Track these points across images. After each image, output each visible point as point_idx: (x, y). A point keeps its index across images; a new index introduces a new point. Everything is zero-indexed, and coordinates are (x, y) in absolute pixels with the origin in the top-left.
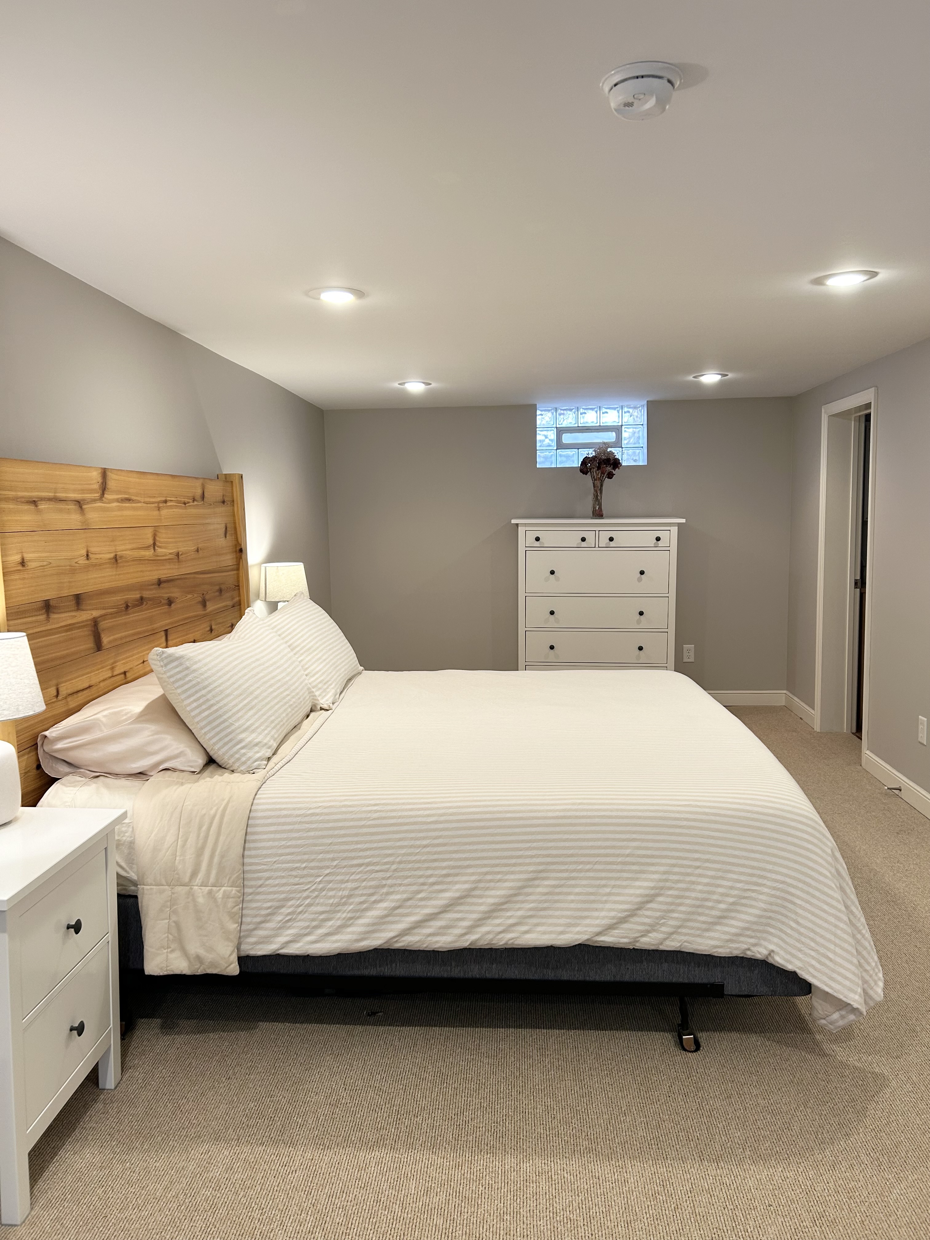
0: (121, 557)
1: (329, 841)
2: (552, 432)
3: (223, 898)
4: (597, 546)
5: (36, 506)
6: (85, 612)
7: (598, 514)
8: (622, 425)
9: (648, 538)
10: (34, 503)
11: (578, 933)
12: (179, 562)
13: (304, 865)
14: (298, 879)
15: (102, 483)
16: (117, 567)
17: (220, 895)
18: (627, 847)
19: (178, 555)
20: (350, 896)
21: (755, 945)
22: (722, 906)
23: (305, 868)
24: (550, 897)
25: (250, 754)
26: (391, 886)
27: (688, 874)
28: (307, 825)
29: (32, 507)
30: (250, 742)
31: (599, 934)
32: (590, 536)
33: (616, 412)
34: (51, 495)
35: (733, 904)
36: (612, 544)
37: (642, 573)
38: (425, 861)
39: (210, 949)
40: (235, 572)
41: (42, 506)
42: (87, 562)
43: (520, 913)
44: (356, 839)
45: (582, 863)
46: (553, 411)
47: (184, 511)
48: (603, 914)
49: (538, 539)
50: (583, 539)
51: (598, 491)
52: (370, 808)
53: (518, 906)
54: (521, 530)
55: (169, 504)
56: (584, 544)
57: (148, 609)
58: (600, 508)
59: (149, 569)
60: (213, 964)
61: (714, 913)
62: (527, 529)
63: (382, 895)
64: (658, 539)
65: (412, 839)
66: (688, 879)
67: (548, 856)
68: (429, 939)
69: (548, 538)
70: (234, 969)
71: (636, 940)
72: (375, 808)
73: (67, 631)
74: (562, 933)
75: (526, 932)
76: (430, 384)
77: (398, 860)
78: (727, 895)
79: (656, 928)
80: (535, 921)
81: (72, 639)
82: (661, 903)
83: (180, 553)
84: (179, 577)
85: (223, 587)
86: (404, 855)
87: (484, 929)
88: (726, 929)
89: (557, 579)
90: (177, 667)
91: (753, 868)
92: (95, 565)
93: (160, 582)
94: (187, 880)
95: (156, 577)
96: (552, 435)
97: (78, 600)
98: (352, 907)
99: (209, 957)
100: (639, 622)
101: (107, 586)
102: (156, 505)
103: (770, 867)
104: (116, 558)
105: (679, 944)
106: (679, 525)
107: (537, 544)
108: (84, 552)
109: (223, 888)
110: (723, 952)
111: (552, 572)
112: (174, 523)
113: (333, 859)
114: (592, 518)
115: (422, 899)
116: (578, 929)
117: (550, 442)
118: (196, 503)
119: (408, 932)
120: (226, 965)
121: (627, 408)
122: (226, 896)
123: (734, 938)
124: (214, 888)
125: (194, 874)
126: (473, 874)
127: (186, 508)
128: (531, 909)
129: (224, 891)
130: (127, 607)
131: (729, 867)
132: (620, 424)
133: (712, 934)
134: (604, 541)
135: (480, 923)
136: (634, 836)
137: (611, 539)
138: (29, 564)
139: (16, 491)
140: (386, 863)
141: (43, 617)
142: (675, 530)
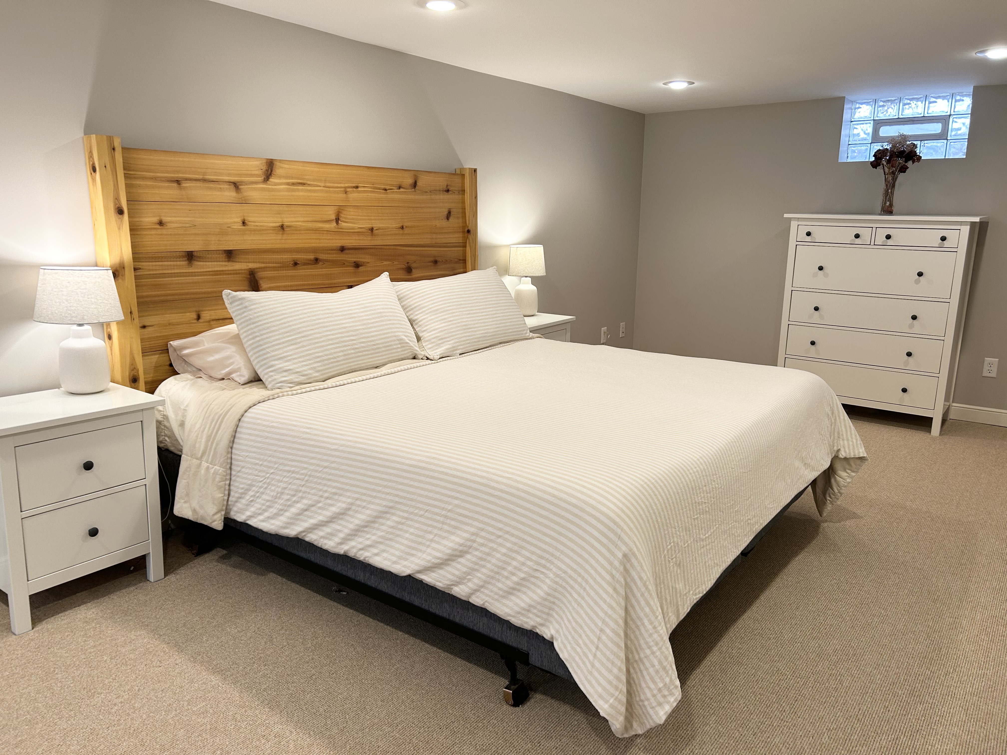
0: (288, 227)
1: (275, 448)
2: (869, 125)
3: (213, 473)
4: (872, 243)
5: (180, 184)
6: (237, 263)
7: (888, 210)
8: (950, 115)
9: (934, 237)
10: (178, 182)
11: (405, 566)
12: (372, 235)
13: (261, 463)
14: (257, 472)
15: (267, 170)
16: (283, 234)
17: (212, 471)
18: (450, 504)
19: (372, 229)
20: (282, 493)
21: (542, 625)
22: (515, 579)
23: (261, 465)
24: (394, 531)
25: (276, 377)
26: (304, 492)
27: (491, 541)
28: (266, 434)
29: (175, 185)
30: (280, 368)
31: (419, 572)
32: (866, 234)
33: (946, 101)
34: (200, 177)
35: (523, 579)
36: (890, 242)
37: (920, 274)
38: (324, 479)
39: (202, 507)
40: (461, 249)
41: (185, 184)
42: (243, 227)
43: (374, 538)
44: (289, 451)
45: (417, 508)
46: (872, 103)
47: (385, 195)
48: (424, 556)
49: (809, 234)
50: (857, 236)
51: (890, 186)
52: (305, 430)
53: (374, 531)
54: (794, 224)
55: (360, 189)
56: (858, 241)
57: (326, 268)
58: (891, 205)
59: (329, 238)
60: (202, 518)
61: (509, 583)
62: (800, 223)
63: (299, 497)
64: (943, 239)
65: (319, 459)
66: (491, 545)
67: (397, 496)
68: (322, 540)
69: (819, 233)
70: (218, 525)
71: (449, 586)
72: (308, 431)
73: (213, 275)
74: (395, 562)
75: (376, 555)
76: (694, 83)
77: (309, 473)
78: (520, 570)
79: (464, 581)
80: (382, 547)
81: (219, 281)
82: (468, 560)
83: (375, 229)
84: (373, 247)
85: (438, 259)
86: (313, 470)
87: (352, 543)
88: (518, 601)
89: (826, 275)
90: (238, 305)
91: (544, 550)
92: (251, 230)
93: (342, 249)
94: (199, 455)
95: (340, 245)
96: (869, 128)
97: (230, 255)
98: (282, 501)
99: (201, 512)
100: (911, 326)
101: (269, 246)
102: (342, 189)
103: (558, 554)
104: (282, 227)
105: (482, 603)
106: (973, 224)
107: (808, 239)
108: (239, 220)
109: (216, 467)
110: (516, 621)
111: (821, 268)
112: (369, 205)
113: (275, 463)
114: (880, 215)
115: (320, 508)
116: (406, 563)
117: (865, 136)
118: (402, 190)
119: (310, 530)
120: (211, 521)
121: (960, 96)
122: (216, 473)
123: (523, 612)
124: (210, 466)
125: (204, 453)
126: (349, 497)
127: (387, 193)
128: (381, 537)
129: (215, 469)
130: (296, 264)
131: (524, 544)
132: (949, 114)
133: (507, 602)
134: (881, 239)
135: (350, 537)
136: (458, 495)
137: (888, 237)
138: (168, 224)
139: (156, 172)
140: (302, 474)
141: (185, 263)
142: (966, 230)
